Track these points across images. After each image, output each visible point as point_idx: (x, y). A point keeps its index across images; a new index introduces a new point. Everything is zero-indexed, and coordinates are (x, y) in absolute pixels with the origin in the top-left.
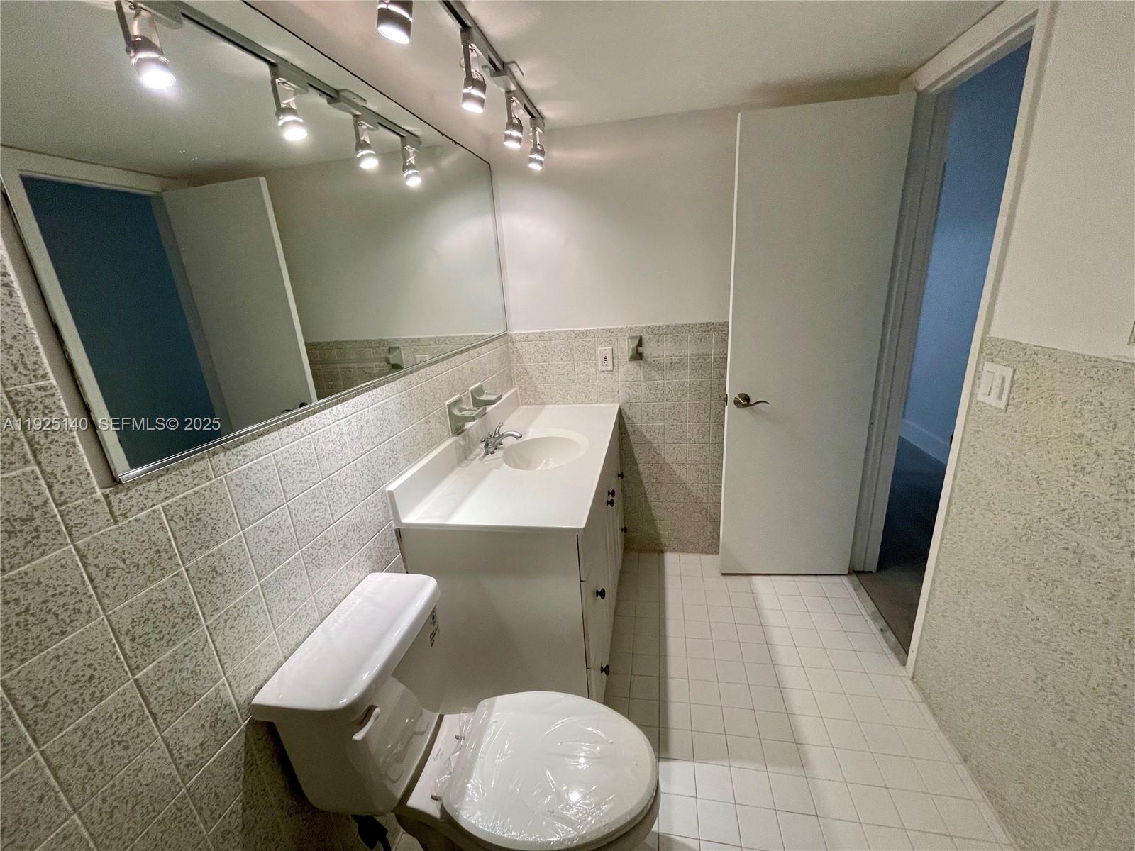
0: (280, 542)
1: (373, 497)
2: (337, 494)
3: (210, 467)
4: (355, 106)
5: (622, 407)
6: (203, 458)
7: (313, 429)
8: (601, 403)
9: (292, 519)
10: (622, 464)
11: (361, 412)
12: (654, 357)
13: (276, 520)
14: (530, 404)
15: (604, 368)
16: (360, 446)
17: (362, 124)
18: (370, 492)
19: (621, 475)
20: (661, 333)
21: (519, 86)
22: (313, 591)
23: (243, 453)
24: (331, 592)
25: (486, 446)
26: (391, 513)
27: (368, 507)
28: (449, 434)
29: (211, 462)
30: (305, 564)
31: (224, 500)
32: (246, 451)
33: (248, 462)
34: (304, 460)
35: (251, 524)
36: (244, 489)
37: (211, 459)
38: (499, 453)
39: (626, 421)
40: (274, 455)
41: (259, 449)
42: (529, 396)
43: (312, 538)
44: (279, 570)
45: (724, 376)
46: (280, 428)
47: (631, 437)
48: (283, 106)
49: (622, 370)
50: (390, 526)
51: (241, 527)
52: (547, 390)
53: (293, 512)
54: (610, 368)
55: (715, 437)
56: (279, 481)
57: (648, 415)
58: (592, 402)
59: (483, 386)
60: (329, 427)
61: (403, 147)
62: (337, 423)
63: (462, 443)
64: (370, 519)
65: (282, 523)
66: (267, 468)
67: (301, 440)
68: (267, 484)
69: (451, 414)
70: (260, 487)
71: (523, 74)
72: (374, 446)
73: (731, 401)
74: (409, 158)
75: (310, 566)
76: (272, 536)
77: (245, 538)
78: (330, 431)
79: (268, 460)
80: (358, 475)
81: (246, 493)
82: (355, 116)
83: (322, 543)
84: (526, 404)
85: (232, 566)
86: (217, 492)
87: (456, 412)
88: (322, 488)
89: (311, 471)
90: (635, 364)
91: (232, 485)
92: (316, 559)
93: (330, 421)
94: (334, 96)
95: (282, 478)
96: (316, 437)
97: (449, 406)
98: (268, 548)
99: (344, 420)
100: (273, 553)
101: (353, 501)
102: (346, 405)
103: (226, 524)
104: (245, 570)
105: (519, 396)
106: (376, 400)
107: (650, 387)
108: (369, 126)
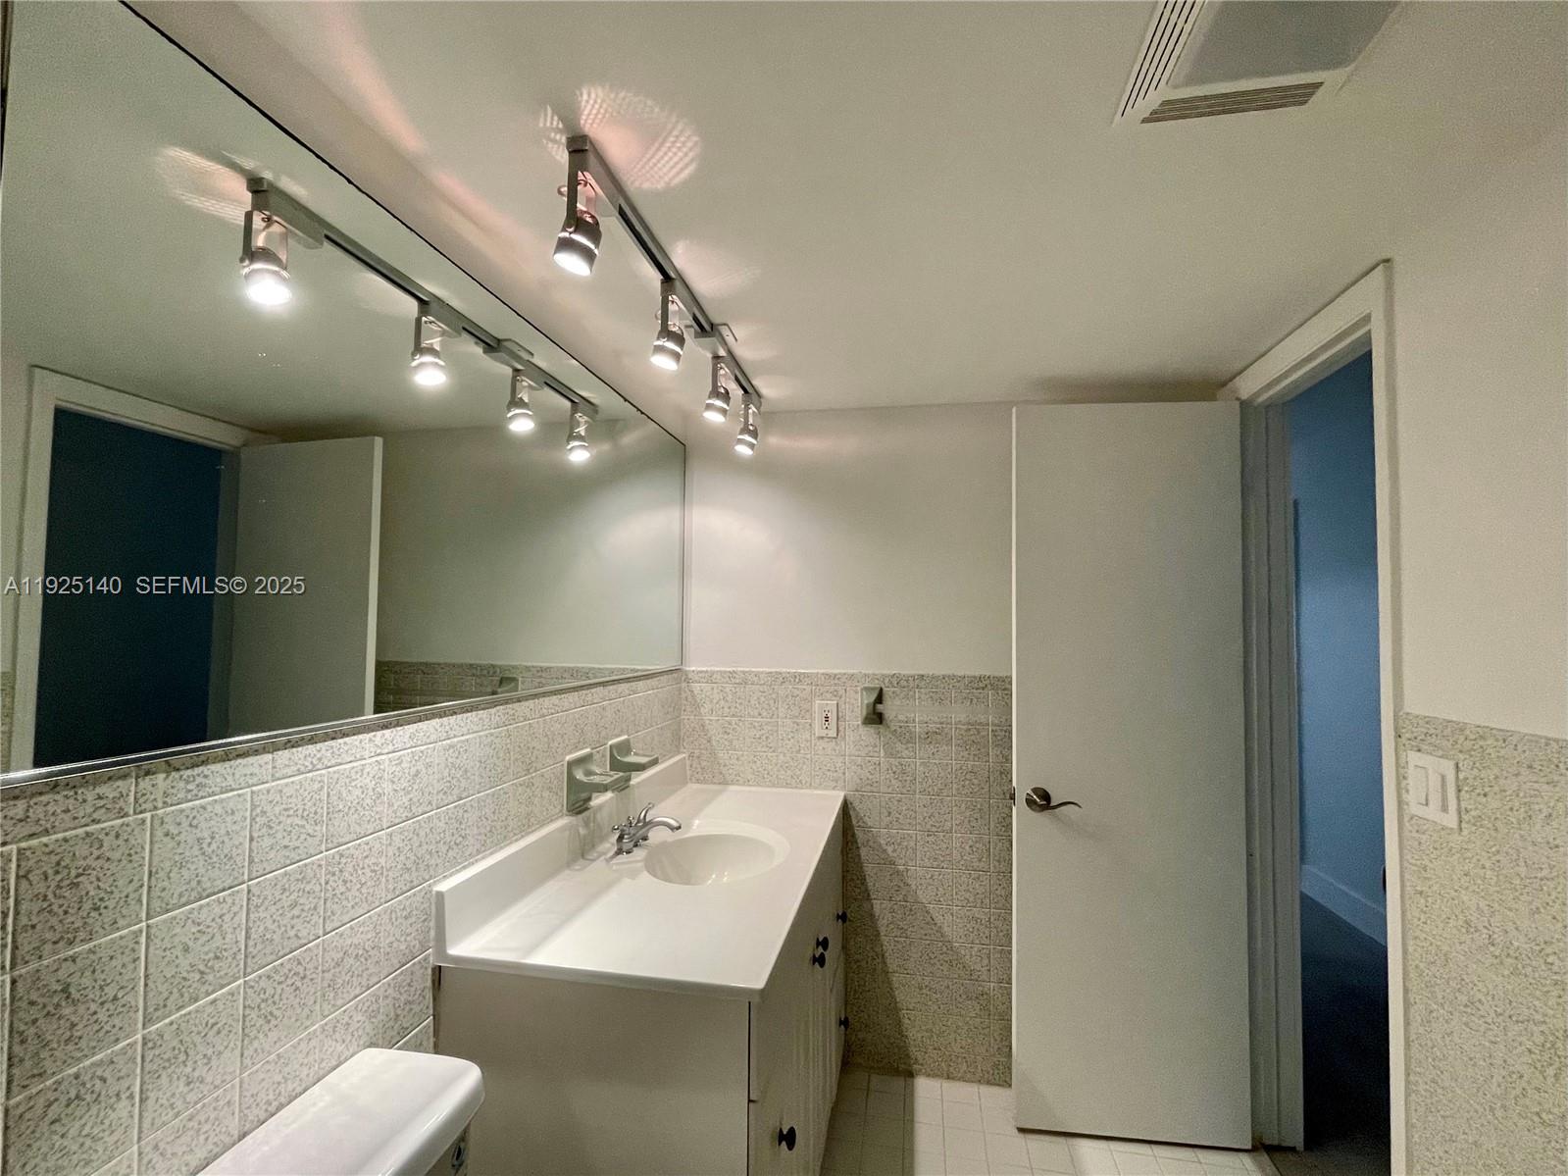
0: (211, 955)
1: (407, 898)
2: (345, 882)
3: (132, 794)
4: (519, 359)
5: (848, 798)
6: (125, 777)
7: (333, 762)
8: (816, 788)
9: (248, 914)
10: (845, 897)
11: (422, 748)
12: (900, 721)
13: (217, 910)
14: (704, 781)
15: (824, 733)
16: (407, 803)
17: (522, 381)
18: (405, 889)
19: (843, 917)
20: (912, 685)
21: (730, 352)
22: (243, 1068)
23: (199, 780)
24: (278, 1078)
25: (621, 838)
26: (432, 933)
27: (394, 916)
28: (561, 811)
29: (137, 783)
30: (245, 1007)
31: (135, 857)
32: (206, 777)
33: (202, 798)
34: (304, 810)
35: (167, 911)
36: (179, 844)
37: (139, 780)
38: (639, 854)
39: (854, 822)
40: (252, 792)
41: (230, 778)
42: (703, 768)
43: (274, 957)
44: (190, 1013)
45: (1009, 760)
46: (279, 750)
47: (863, 852)
48: (423, 345)
49: (850, 736)
50: (425, 959)
51: (148, 914)
52: (734, 761)
53: (255, 901)
54: (832, 733)
55: (999, 861)
56: (248, 840)
57: (890, 813)
58: (800, 785)
59: (631, 741)
60: (363, 762)
61: (572, 415)
62: (378, 758)
63: (582, 831)
64: (391, 939)
65: (227, 918)
66: (233, 813)
67: (310, 775)
68: (223, 842)
69: (571, 778)
70: (210, 844)
71: (736, 340)
72: (430, 807)
73: (1021, 798)
74: (578, 427)
75: (254, 1015)
76: (200, 942)
77: (148, 937)
78: (362, 770)
79: (241, 799)
80: (390, 854)
81: (180, 851)
82: (516, 370)
83: (290, 971)
84: (698, 781)
85: (101, 988)
86: (127, 840)
87: (579, 775)
88: (320, 866)
89: (311, 831)
90: (871, 730)
91: (159, 833)
92: (270, 1002)
93: (366, 754)
94: (493, 345)
95: (255, 835)
96: (336, 776)
97: (570, 764)
98: (184, 963)
99: (390, 755)
100: (192, 975)
101: (370, 898)
102: (401, 733)
103: (122, 903)
104: (123, 1001)
105: (688, 768)
106: (452, 733)
107: (894, 769)
108: (532, 383)
